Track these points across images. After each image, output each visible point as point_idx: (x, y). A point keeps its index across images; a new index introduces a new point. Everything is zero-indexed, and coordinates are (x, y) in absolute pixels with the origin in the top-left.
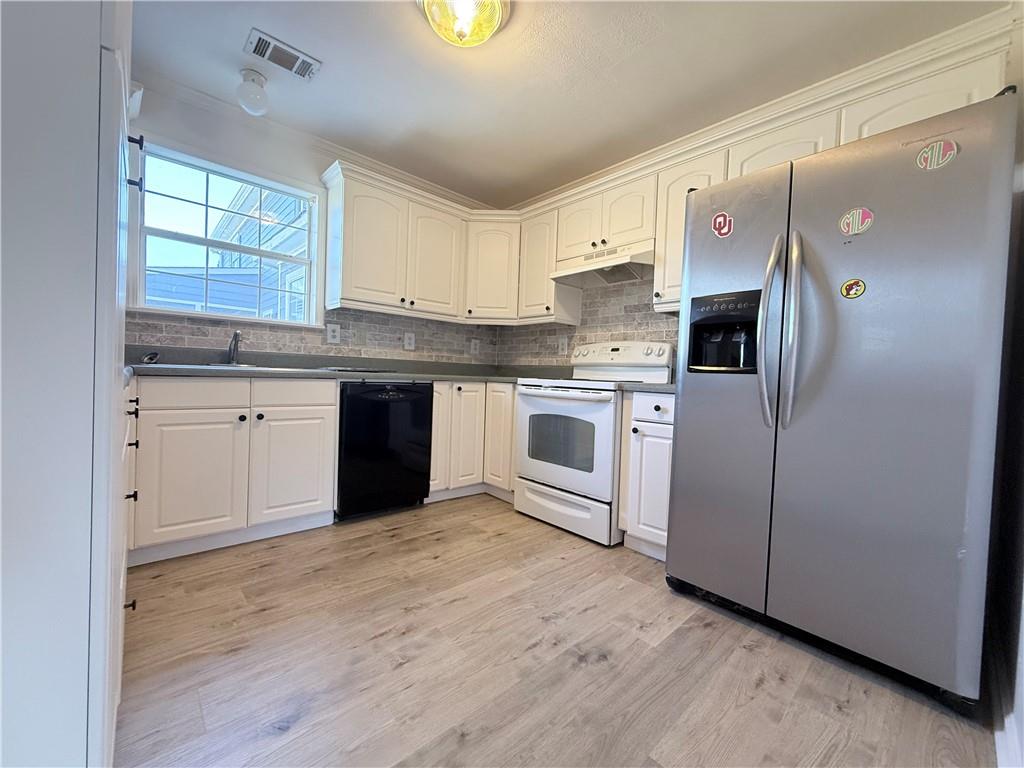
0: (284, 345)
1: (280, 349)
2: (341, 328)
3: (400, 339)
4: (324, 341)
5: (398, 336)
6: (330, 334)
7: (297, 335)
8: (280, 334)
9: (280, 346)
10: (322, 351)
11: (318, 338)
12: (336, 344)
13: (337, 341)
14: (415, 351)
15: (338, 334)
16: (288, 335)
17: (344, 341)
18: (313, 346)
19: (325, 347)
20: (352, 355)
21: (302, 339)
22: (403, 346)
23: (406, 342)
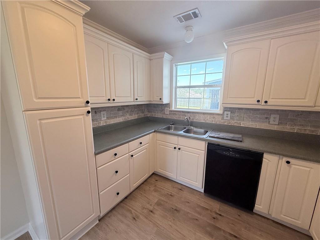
0: (207, 120)
1: (206, 121)
2: (231, 113)
3: (267, 118)
4: (223, 118)
5: (266, 116)
6: (225, 115)
7: (212, 116)
8: (206, 116)
9: (206, 120)
10: (222, 123)
11: (220, 117)
12: (228, 120)
13: (229, 118)
14: (278, 125)
15: (229, 116)
16: (209, 116)
17: (232, 118)
18: (218, 121)
19: (223, 121)
20: (236, 124)
21: (214, 117)
22: (269, 122)
23: (272, 120)
